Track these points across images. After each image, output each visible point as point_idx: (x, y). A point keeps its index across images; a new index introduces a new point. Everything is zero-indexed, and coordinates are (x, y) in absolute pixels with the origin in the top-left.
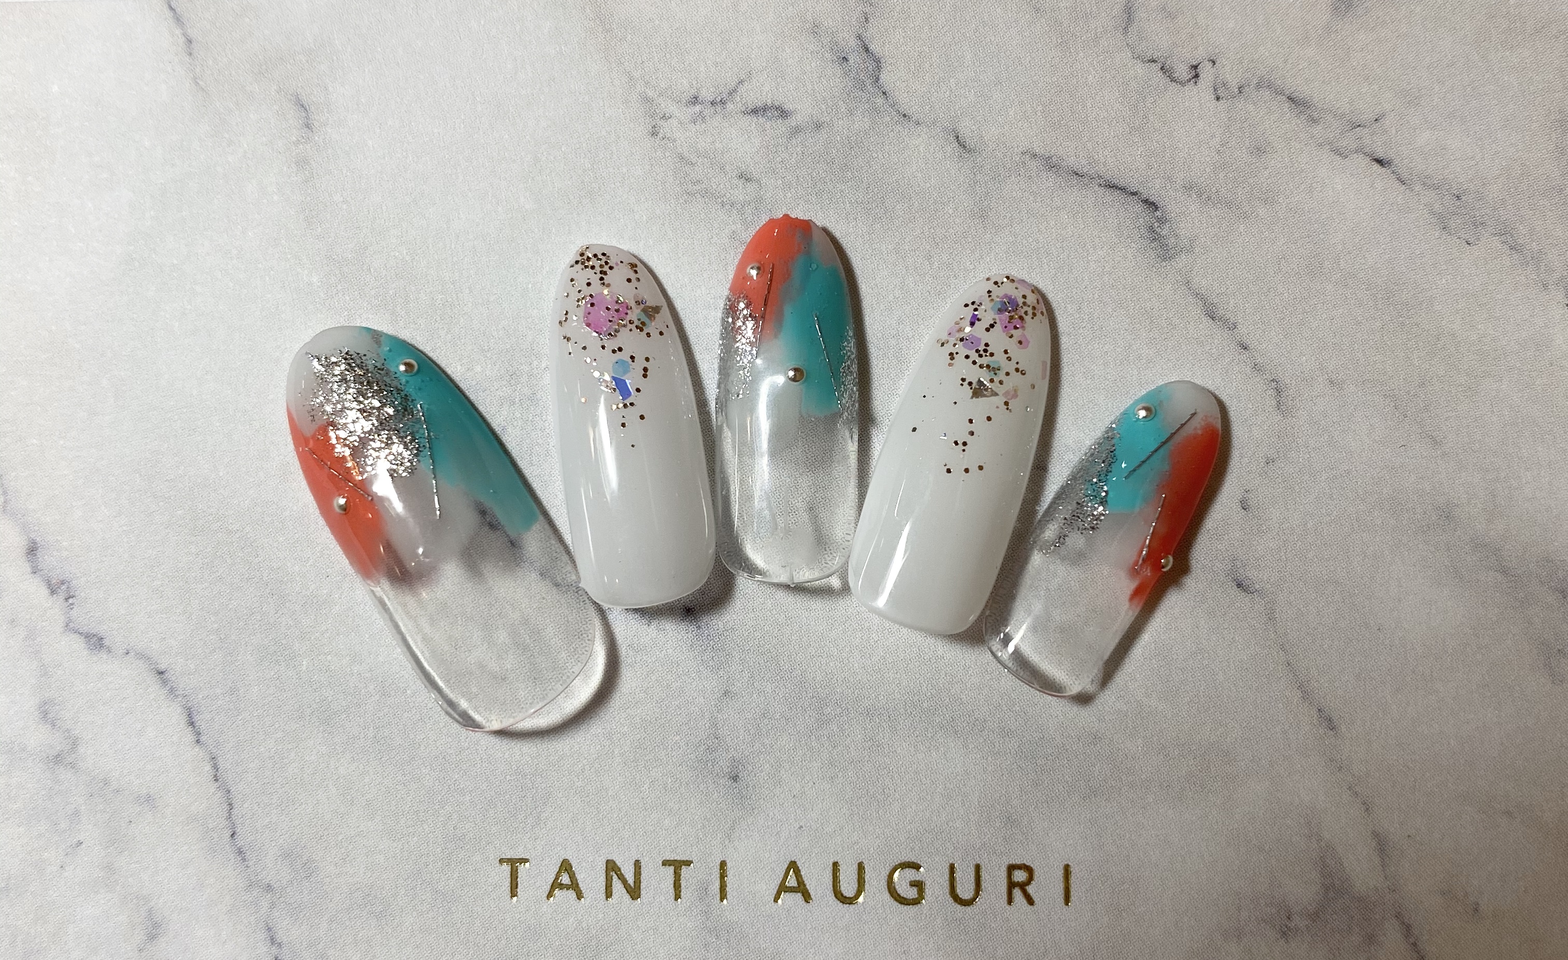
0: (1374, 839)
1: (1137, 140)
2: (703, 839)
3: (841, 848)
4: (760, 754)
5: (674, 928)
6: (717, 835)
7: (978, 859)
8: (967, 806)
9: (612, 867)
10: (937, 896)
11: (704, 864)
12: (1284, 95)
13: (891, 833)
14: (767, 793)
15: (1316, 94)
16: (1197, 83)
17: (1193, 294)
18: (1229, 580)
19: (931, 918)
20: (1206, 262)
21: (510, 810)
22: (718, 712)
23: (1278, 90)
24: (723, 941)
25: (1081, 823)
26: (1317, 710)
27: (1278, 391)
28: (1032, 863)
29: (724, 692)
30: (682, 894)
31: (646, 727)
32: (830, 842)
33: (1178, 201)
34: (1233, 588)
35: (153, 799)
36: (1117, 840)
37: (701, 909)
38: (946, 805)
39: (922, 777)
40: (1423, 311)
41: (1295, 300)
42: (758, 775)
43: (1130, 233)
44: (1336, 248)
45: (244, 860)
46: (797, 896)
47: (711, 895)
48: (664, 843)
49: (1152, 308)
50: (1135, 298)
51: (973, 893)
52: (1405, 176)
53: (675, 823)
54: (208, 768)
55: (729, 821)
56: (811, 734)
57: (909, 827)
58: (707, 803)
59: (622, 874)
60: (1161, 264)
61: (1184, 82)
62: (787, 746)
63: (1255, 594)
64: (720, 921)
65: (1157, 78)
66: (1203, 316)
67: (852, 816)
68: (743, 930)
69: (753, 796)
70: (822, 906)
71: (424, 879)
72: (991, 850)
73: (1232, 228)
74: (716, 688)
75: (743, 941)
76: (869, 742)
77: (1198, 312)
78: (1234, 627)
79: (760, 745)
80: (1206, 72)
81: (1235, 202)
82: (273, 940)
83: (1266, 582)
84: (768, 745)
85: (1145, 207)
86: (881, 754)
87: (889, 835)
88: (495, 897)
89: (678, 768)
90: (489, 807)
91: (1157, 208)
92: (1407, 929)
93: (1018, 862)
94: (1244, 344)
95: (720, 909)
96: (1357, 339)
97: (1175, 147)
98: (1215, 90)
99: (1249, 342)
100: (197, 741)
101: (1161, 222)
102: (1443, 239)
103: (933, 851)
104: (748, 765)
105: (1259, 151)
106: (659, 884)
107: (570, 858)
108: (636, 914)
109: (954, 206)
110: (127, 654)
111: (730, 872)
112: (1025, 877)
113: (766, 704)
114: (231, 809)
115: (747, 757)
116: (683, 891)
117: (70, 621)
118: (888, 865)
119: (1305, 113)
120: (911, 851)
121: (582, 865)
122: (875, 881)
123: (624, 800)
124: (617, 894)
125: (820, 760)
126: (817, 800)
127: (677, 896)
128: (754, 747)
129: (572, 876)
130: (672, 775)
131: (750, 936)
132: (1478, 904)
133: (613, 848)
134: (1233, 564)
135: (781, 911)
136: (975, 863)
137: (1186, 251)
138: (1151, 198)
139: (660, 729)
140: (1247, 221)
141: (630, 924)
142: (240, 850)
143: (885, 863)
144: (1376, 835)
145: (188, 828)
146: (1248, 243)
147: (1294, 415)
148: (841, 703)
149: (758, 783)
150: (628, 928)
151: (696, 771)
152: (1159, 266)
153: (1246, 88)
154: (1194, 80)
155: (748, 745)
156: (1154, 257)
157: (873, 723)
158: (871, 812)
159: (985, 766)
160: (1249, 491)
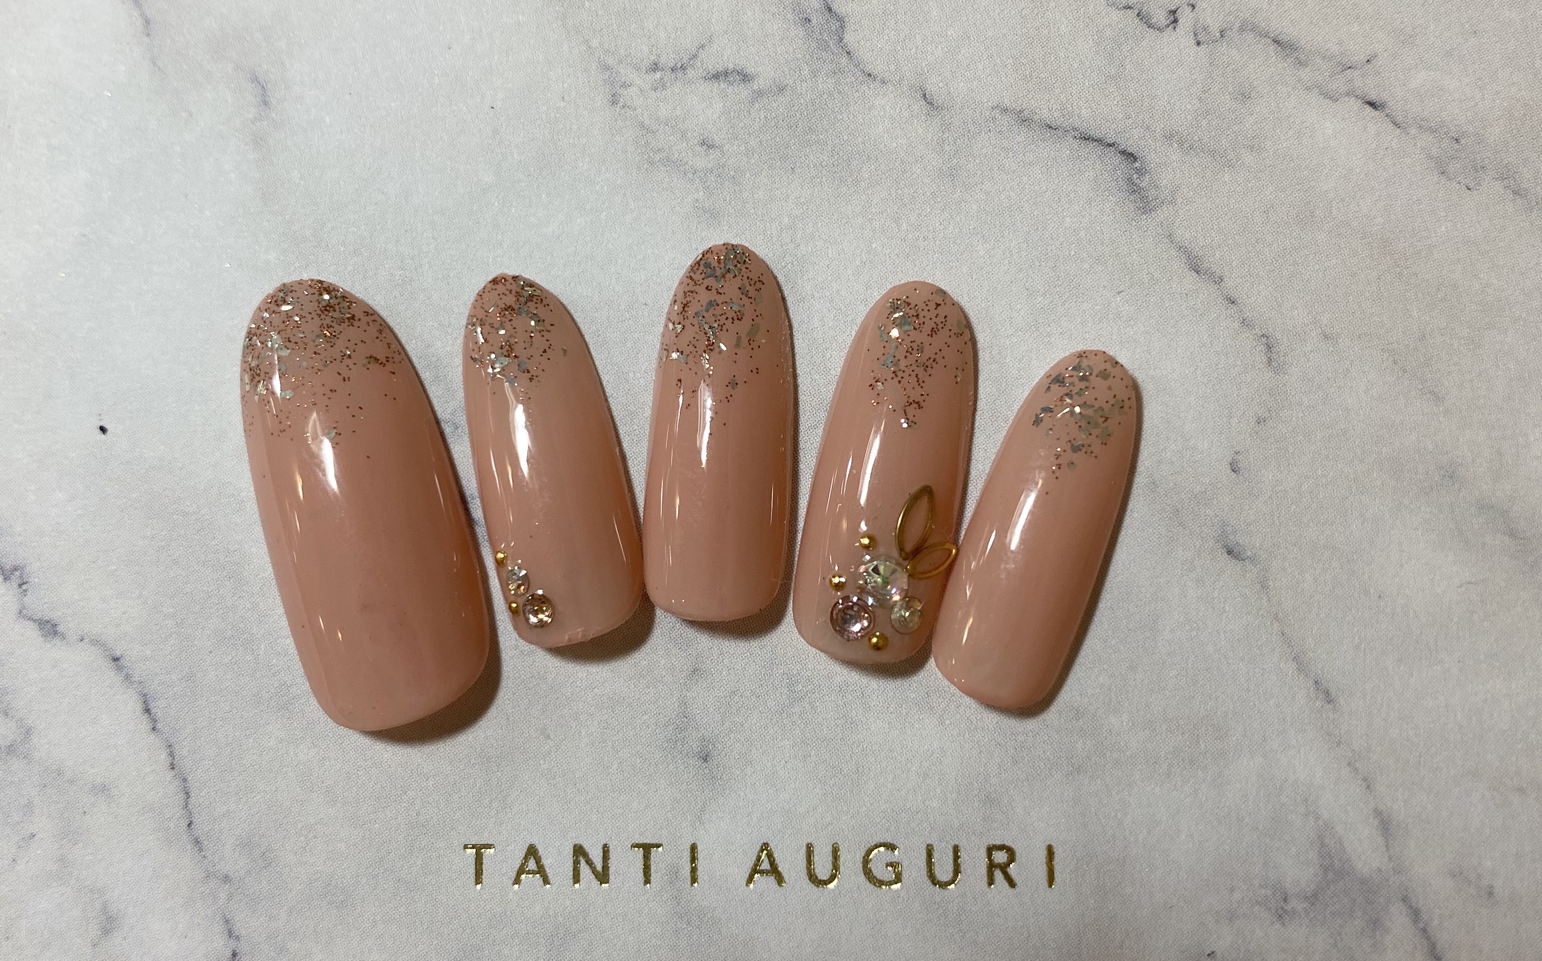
0: (1377, 817)
1: (1113, 90)
2: (672, 821)
3: (814, 829)
4: (730, 733)
5: (643, 914)
6: (687, 816)
7: (957, 839)
8: (943, 784)
9: (579, 851)
10: (914, 878)
11: (675, 847)
12: (1269, 37)
13: (866, 813)
14: (738, 773)
15: (1303, 36)
16: (1176, 29)
17: (1175, 247)
18: (1218, 547)
19: (909, 901)
20: (1189, 214)
21: (474, 794)
22: (687, 690)
23: (1263, 33)
24: (695, 927)
25: (1064, 802)
26: (1314, 682)
27: (1269, 347)
28: (1013, 843)
29: (692, 670)
30: (652, 878)
31: (613, 707)
32: (804, 823)
33: (1157, 152)
34: (1223, 555)
35: (108, 789)
36: (1102, 818)
37: (671, 894)
38: (923, 784)
39: (896, 755)
40: (1422, 260)
41: (1285, 251)
42: (728, 755)
43: (1108, 186)
44: (1327, 195)
45: (201, 850)
46: (770, 879)
47: (682, 879)
48: (633, 825)
49: (1132, 263)
50: (1114, 254)
51: (952, 874)
52: (1399, 119)
53: (644, 805)
54: (163, 756)
55: (699, 802)
56: (782, 712)
57: (884, 807)
58: (677, 784)
59: (590, 860)
60: (1142, 217)
61: (1161, 28)
62: (758, 724)
63: (1246, 561)
64: (691, 906)
65: (1134, 25)
66: (1186, 270)
67: (826, 796)
68: (715, 915)
69: (724, 776)
70: (796, 890)
71: (386, 867)
72: (969, 831)
73: (1216, 177)
74: (685, 666)
75: (715, 928)
76: (842, 720)
77: (1182, 266)
78: (1224, 596)
79: (730, 724)
80: (1186, 18)
81: (1219, 150)
82: (230, 933)
83: (1258, 548)
84: (738, 724)
85: (1123, 158)
86: (854, 732)
87: (864, 815)
88: (459, 885)
89: (647, 749)
90: (453, 792)
91: (1135, 159)
92: (1415, 914)
93: (998, 842)
94: (1232, 298)
95: (692, 894)
96: (1352, 291)
97: (1154, 95)
98: (1195, 35)
99: (1237, 297)
100: (153, 728)
101: (1140, 174)
102: (1441, 184)
103: (910, 832)
104: (719, 744)
105: (1244, 96)
106: (628, 869)
107: (536, 843)
108: (605, 900)
109: (922, 166)
110: (81, 640)
111: (701, 855)
112: (1006, 858)
113: (736, 681)
114: (187, 798)
115: (717, 736)
116: (652, 875)
117: (24, 607)
118: (863, 846)
119: (1292, 56)
120: (887, 832)
121: (549, 850)
122: (851, 863)
123: (592, 782)
124: (585, 879)
125: (792, 738)
126: (789, 779)
127: (647, 881)
128: (725, 726)
129: (538, 861)
130: (641, 755)
131: (722, 921)
132: (1492, 887)
133: (581, 831)
134: (1222, 530)
135: (754, 896)
136: (953, 844)
137: (1168, 203)
138: (1129, 149)
139: (628, 709)
140: (1232, 169)
141: (599, 911)
142: (197, 840)
143: (860, 844)
144: (1378, 813)
145: (144, 818)
146: (1234, 193)
147: (1286, 372)
148: (813, 679)
149: (729, 763)
150: (597, 914)
151: (665, 751)
152: (1139, 219)
153: (1228, 32)
154: (1172, 25)
155: (719, 724)
156: (1133, 210)
157: (845, 700)
158: (845, 792)
159: (962, 743)
160: (1239, 452)
